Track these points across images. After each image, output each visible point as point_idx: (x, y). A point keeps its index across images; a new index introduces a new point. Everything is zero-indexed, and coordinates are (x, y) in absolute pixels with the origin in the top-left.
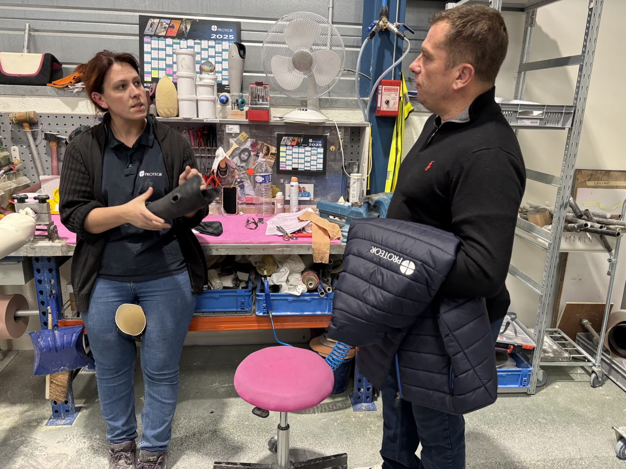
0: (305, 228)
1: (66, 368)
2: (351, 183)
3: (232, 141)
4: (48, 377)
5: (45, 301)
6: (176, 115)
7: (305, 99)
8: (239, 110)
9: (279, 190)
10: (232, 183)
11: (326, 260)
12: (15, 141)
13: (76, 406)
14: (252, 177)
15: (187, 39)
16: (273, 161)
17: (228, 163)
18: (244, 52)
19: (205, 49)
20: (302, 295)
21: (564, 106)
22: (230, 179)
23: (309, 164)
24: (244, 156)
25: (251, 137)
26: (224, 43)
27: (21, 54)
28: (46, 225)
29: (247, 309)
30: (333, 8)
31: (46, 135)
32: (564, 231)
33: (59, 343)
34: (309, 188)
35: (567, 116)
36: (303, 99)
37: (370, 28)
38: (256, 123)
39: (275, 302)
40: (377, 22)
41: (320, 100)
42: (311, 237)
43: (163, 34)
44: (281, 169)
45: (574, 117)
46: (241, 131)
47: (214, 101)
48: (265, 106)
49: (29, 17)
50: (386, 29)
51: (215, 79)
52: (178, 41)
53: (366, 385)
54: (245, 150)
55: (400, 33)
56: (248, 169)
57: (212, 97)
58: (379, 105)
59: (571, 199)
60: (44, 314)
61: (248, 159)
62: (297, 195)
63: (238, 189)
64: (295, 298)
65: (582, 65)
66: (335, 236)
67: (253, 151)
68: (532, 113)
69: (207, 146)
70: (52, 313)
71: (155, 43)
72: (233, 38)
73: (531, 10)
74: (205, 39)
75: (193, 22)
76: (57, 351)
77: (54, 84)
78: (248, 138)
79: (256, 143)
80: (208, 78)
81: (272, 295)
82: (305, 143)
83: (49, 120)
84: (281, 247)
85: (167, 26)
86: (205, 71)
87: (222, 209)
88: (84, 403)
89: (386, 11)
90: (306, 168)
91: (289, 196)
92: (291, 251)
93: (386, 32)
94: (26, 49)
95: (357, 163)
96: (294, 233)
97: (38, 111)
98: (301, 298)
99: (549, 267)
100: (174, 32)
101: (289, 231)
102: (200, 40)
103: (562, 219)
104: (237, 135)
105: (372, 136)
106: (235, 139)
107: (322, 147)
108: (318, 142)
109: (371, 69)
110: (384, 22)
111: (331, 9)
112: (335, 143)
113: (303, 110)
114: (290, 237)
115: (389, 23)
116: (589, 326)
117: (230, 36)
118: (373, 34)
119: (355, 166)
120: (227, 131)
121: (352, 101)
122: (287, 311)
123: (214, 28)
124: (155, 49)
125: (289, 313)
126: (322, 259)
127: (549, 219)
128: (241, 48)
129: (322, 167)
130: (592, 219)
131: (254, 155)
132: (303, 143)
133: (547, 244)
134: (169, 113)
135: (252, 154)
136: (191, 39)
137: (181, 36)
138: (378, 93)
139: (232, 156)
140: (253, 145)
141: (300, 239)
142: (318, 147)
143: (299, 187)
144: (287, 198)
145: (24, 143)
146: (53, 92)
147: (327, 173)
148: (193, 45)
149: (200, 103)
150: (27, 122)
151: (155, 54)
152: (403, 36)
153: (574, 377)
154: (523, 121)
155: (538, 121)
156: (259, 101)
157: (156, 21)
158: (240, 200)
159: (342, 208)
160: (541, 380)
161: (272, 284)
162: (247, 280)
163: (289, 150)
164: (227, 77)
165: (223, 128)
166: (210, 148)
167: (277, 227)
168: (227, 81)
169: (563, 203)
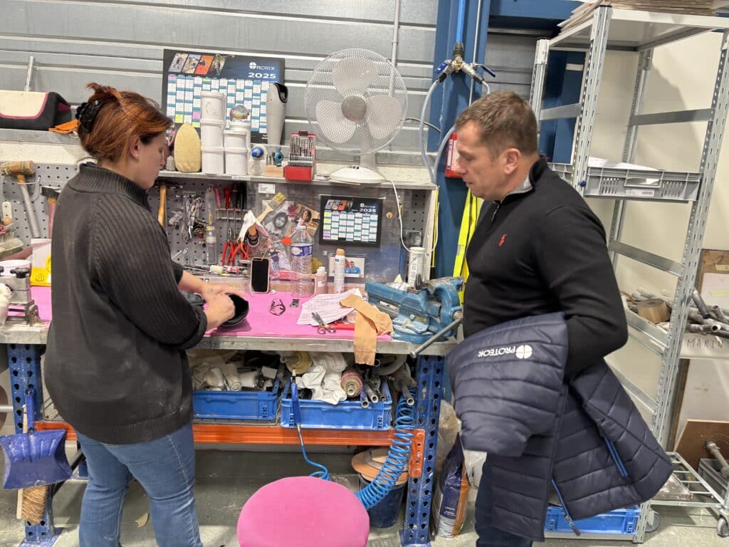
0: (348, 317)
1: (42, 481)
2: (411, 260)
3: (265, 203)
4: (20, 492)
5: (21, 397)
6: (198, 170)
7: (358, 154)
8: (275, 166)
9: (321, 264)
10: (263, 254)
11: (371, 361)
12: (8, 195)
13: (57, 526)
14: (288, 248)
15: (219, 78)
16: (315, 229)
17: (259, 230)
18: (286, 95)
19: (240, 90)
20: (340, 403)
21: (686, 174)
22: (261, 249)
23: (359, 234)
24: (280, 222)
25: (290, 198)
26: (263, 83)
27: (22, 92)
28: (24, 305)
29: (271, 418)
30: (397, 43)
31: (44, 189)
32: (686, 332)
33: (34, 452)
34: (359, 262)
35: (691, 186)
36: (355, 154)
37: (439, 69)
38: (295, 183)
39: (306, 411)
40: (449, 61)
41: (377, 155)
42: (353, 329)
43: (192, 72)
44: (324, 238)
45: (700, 188)
46: (277, 192)
47: (245, 155)
48: (308, 162)
49: (35, 50)
50: (461, 71)
51: (249, 128)
52: (209, 80)
53: (421, 521)
54: (282, 214)
55: (477, 76)
56: (284, 238)
57: (242, 149)
58: (449, 164)
59: (696, 292)
60: (20, 412)
61: (284, 225)
62: (343, 270)
63: (271, 262)
64: (332, 408)
65: (712, 122)
66: (384, 330)
67: (291, 216)
68: (645, 181)
69: (237, 208)
70: (28, 413)
71: (181, 82)
72: (275, 77)
73: (646, 50)
74: (241, 78)
75: (228, 58)
76: (31, 461)
77: (58, 129)
78: (285, 200)
79: (295, 206)
80: (239, 127)
81: (302, 403)
82: (356, 208)
83: (49, 172)
84: (314, 342)
85: (197, 62)
86: (236, 117)
87: (250, 285)
88: (67, 523)
89: (461, 48)
90: (355, 239)
91: (334, 272)
92: (326, 347)
93: (461, 74)
94: (28, 86)
95: (420, 234)
96: (333, 323)
97: (35, 161)
98: (339, 407)
99: (665, 379)
100: (205, 71)
101: (327, 320)
102: (236, 79)
103: (682, 318)
104: (271, 196)
105: (438, 201)
106: (269, 201)
107: (376, 213)
108: (371, 207)
109: (441, 119)
110: (458, 63)
111: (395, 45)
112: (393, 209)
113: (354, 168)
114: (326, 329)
115: (464, 63)
116: (716, 451)
117: (271, 75)
118: (443, 77)
119: (417, 237)
120: (260, 192)
121: (417, 156)
122: (320, 423)
123: (253, 65)
124: (181, 89)
125: (322, 426)
126: (365, 359)
127: (666, 315)
128: (282, 89)
129: (375, 238)
130: (722, 318)
131: (292, 221)
132: (353, 207)
133: (663, 349)
134: (189, 168)
135: (290, 219)
136: (224, 77)
137: (212, 74)
138: (449, 149)
139: (265, 221)
140: (291, 209)
141: (339, 333)
142: (371, 213)
143: (346, 261)
144: (331, 274)
145: (17, 198)
146: (56, 138)
147: (382, 246)
148: (226, 85)
149: (228, 157)
150: (22, 174)
151: (180, 95)
152: (481, 79)
153: (695, 521)
154: (633, 190)
155: (653, 191)
156: (300, 155)
157: (184, 56)
158: (273, 275)
159: (396, 293)
160: (652, 524)
161: (302, 387)
162: (274, 377)
163: (335, 215)
164: (265, 124)
165: (255, 188)
166: (239, 210)
167: (313, 314)
168: (265, 129)
169: (685, 297)
